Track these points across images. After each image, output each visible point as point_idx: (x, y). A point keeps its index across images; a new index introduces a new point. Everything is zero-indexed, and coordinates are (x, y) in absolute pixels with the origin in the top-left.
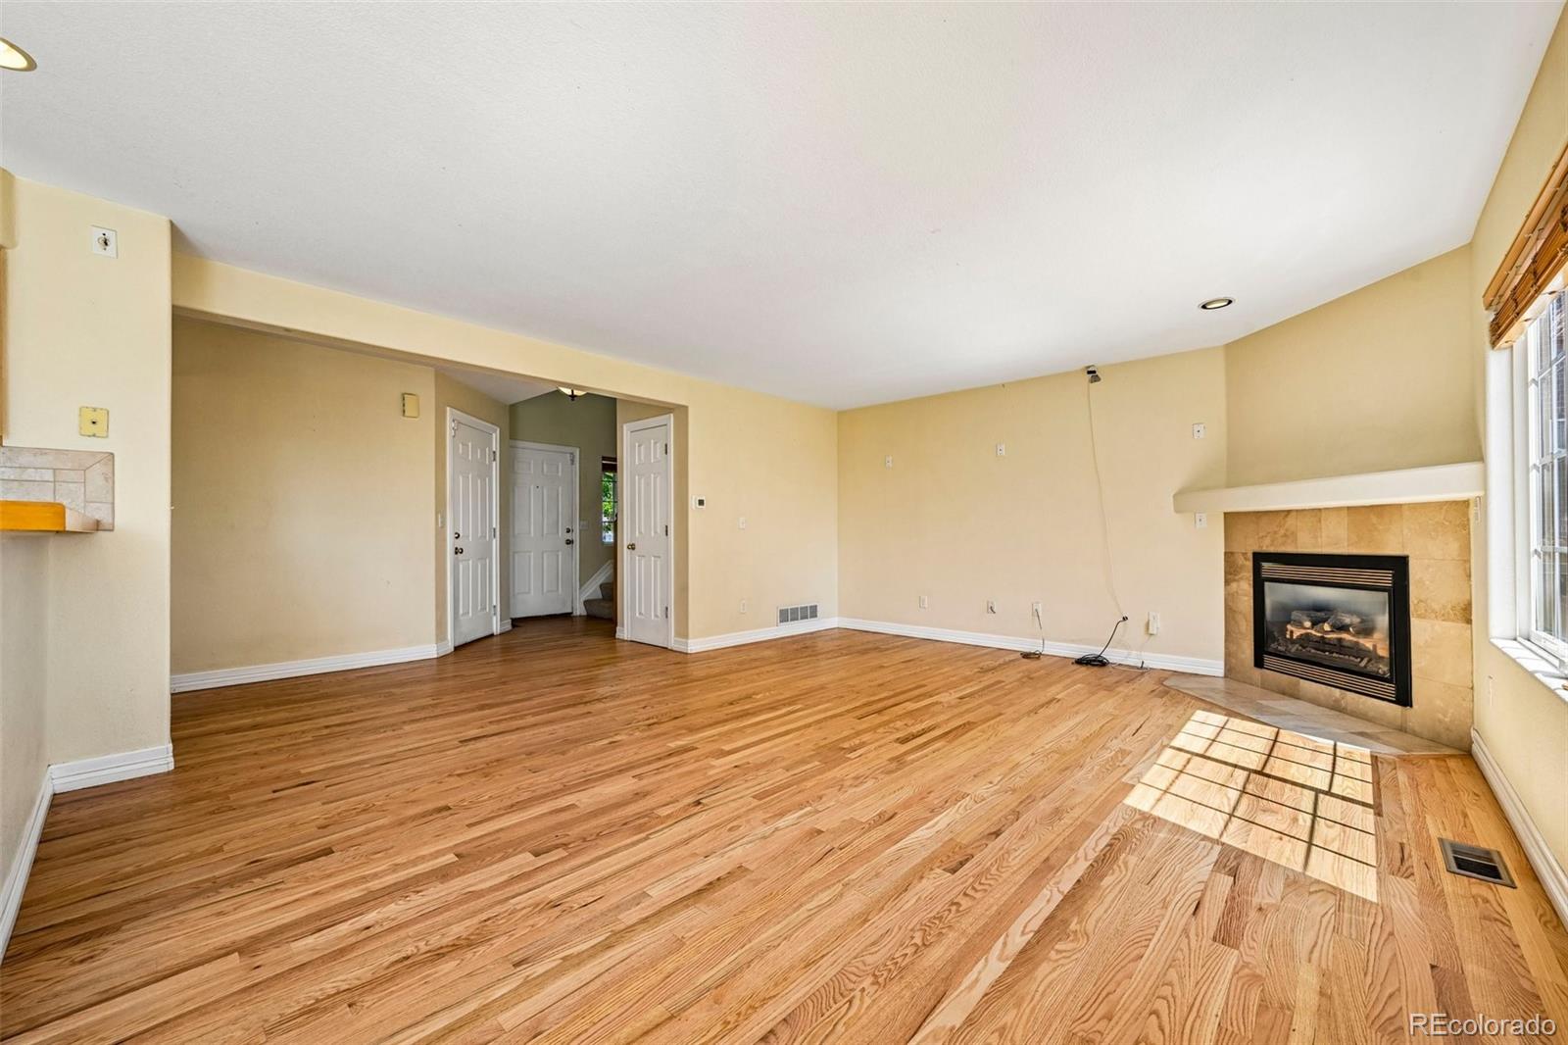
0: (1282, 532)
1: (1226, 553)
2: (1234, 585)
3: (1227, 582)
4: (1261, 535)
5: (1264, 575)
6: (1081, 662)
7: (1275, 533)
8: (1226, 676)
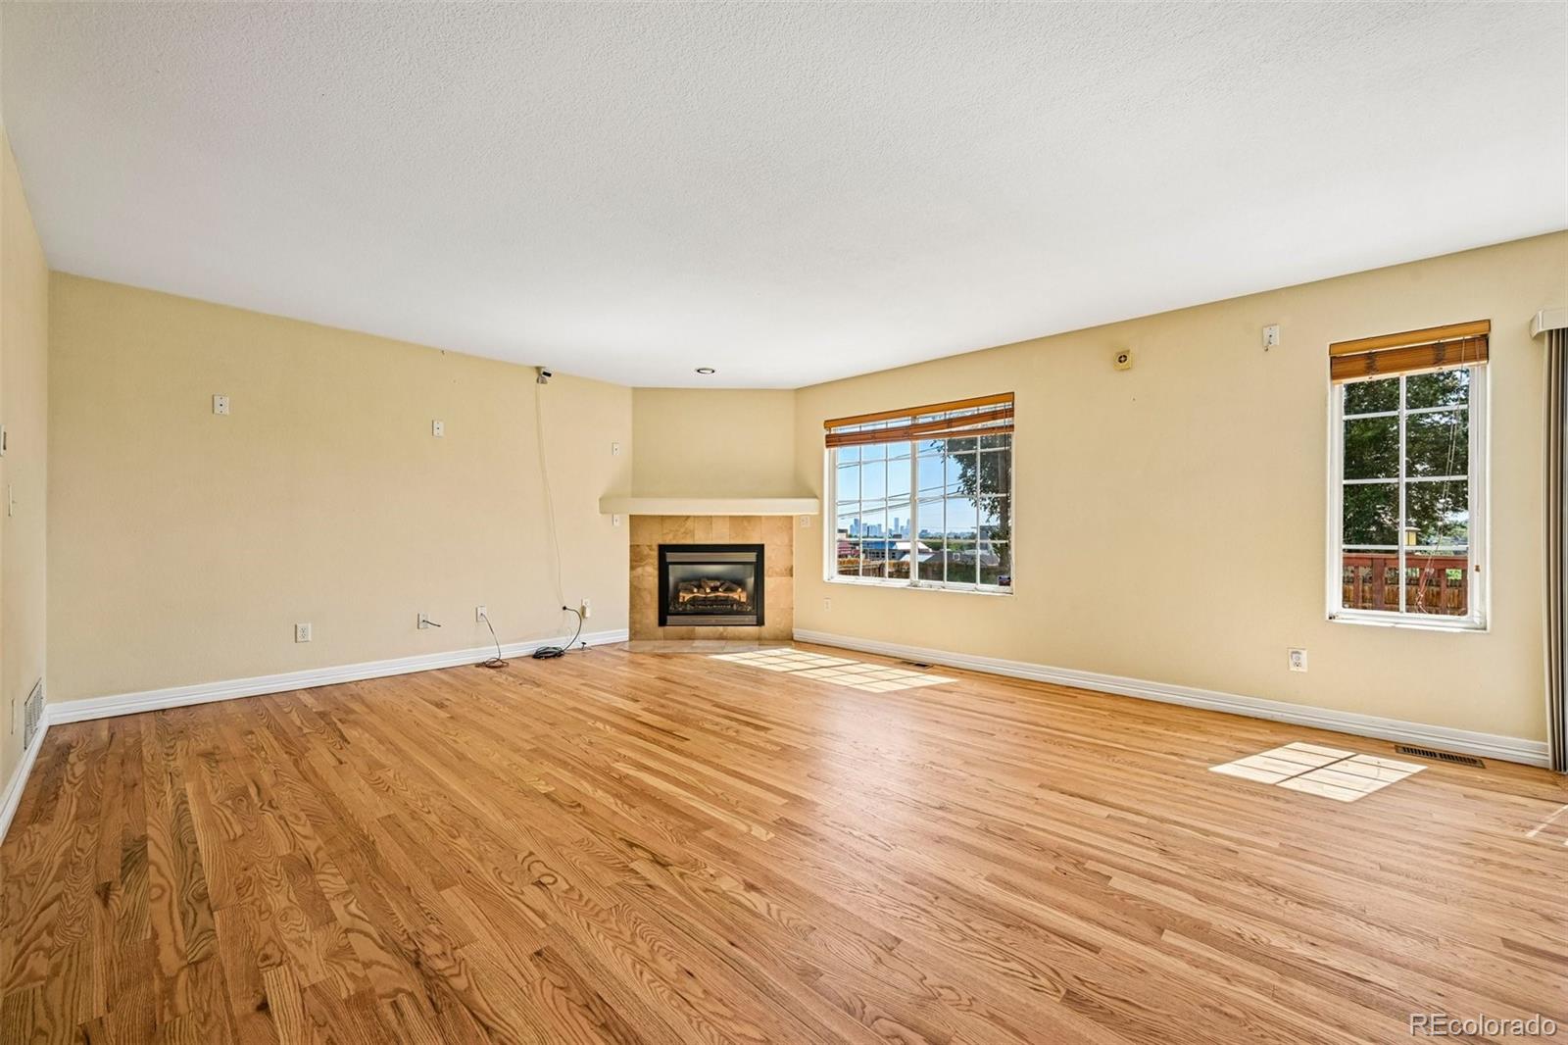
0: (683, 530)
1: (631, 546)
2: (639, 570)
3: (632, 568)
4: (665, 531)
5: (668, 560)
6: (538, 656)
7: (677, 531)
8: (631, 640)
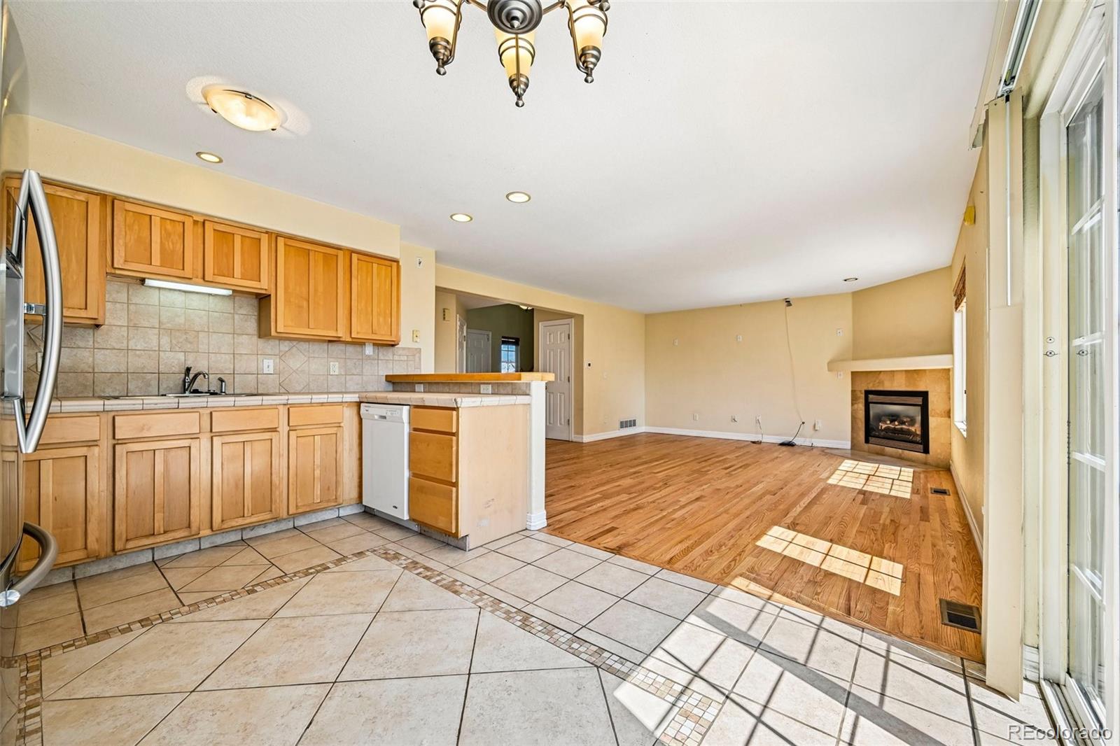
0: (877, 381)
1: (852, 391)
2: (856, 406)
3: (852, 404)
4: (869, 382)
5: (870, 401)
6: (782, 444)
7: (875, 381)
8: (851, 449)
